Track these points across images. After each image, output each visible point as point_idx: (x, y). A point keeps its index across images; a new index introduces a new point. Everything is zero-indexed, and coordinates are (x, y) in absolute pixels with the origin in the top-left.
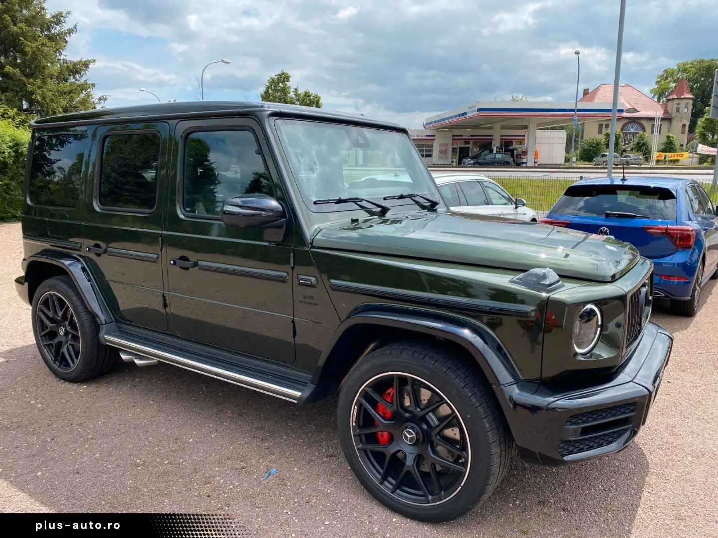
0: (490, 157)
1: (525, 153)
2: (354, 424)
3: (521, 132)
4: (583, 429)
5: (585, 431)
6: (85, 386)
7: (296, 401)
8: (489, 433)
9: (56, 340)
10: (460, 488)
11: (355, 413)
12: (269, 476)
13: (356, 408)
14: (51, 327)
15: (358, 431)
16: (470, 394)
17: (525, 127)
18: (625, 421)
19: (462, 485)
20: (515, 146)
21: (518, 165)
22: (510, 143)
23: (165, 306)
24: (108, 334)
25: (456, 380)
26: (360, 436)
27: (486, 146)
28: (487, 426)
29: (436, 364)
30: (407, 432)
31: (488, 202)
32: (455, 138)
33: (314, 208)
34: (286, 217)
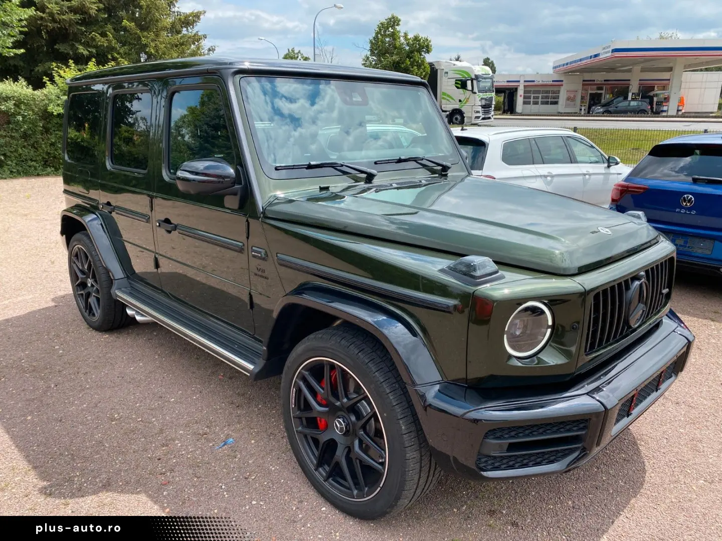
0: (623, 105)
1: (667, 99)
2: (293, 406)
3: (666, 75)
4: (510, 444)
5: (512, 447)
6: (107, 336)
7: (249, 375)
8: (405, 436)
9: (86, 291)
10: (379, 489)
11: (294, 395)
12: (224, 445)
13: (294, 389)
14: (82, 278)
15: (298, 413)
16: (388, 391)
17: (670, 69)
18: (576, 439)
19: (381, 486)
20: (656, 91)
21: (657, 113)
22: (652, 88)
23: (157, 266)
24: (119, 289)
25: (376, 373)
26: (300, 418)
27: (622, 91)
28: (403, 428)
29: (360, 354)
30: (338, 421)
31: (572, 160)
32: (586, 83)
33: (275, 174)
34: (241, 184)
